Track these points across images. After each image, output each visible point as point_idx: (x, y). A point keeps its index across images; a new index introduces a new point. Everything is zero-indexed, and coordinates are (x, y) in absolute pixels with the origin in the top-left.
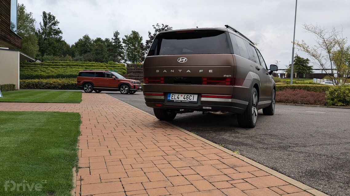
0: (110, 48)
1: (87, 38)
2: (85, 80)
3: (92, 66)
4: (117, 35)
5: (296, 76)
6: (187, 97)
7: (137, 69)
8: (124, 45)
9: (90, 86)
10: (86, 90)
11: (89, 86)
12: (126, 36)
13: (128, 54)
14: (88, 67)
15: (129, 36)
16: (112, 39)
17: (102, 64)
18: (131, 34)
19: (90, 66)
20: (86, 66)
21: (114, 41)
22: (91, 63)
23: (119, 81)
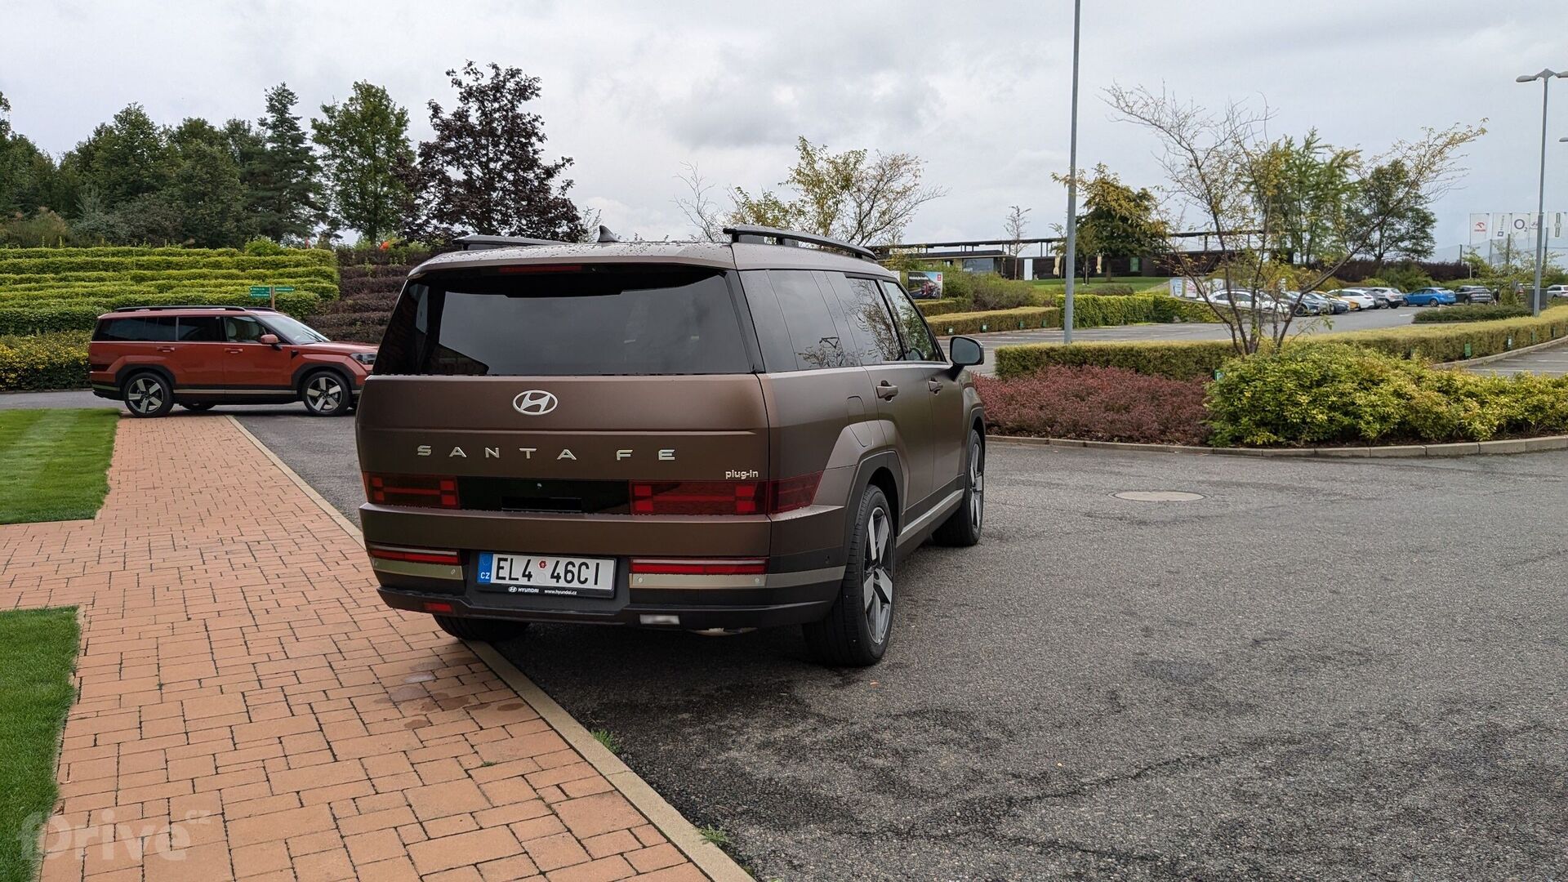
0: (256, 165)
1: (134, 122)
2: (132, 359)
3: (169, 265)
4: (285, 106)
5: (1099, 267)
6: (567, 571)
7: (387, 273)
8: (319, 150)
9: (157, 387)
10: (138, 403)
11: (152, 384)
12: (326, 110)
13: (344, 195)
14: (148, 273)
15: (340, 107)
16: (263, 123)
17: (215, 255)
18: (351, 99)
19: (157, 266)
20: (140, 266)
21: (269, 133)
22: (164, 254)
23: (296, 358)
